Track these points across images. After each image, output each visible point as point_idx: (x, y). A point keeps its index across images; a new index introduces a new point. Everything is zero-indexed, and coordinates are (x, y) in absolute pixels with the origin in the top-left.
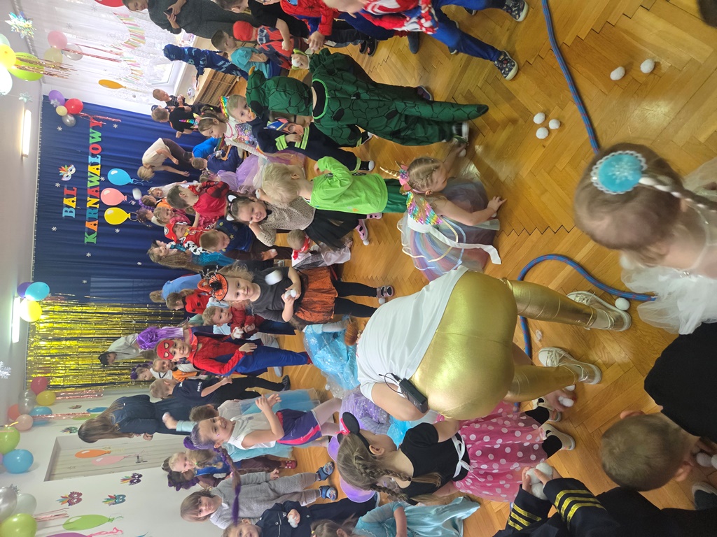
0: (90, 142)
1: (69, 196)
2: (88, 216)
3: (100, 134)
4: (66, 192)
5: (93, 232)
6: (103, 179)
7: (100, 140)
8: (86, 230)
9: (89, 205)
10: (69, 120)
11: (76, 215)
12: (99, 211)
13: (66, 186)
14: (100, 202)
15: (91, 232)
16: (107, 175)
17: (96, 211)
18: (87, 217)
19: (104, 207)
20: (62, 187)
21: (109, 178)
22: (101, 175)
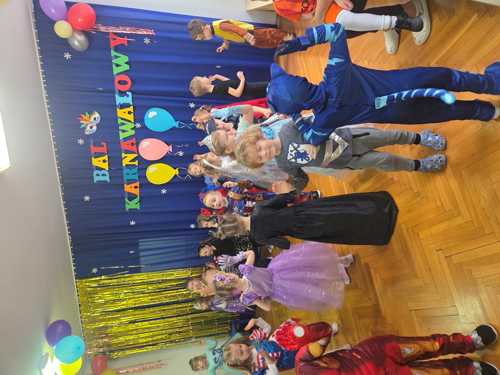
0: (115, 73)
1: (97, 155)
2: (126, 177)
3: (126, 59)
4: (93, 149)
5: (135, 197)
6: (138, 125)
7: (127, 67)
8: (126, 195)
9: (125, 162)
10: (78, 41)
11: (110, 177)
12: (138, 169)
13: (92, 141)
14: (139, 158)
15: (132, 197)
16: (143, 120)
17: (135, 170)
18: (125, 180)
19: (144, 164)
20: (87, 143)
21: (148, 124)
22: (136, 121)
